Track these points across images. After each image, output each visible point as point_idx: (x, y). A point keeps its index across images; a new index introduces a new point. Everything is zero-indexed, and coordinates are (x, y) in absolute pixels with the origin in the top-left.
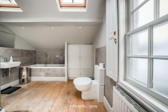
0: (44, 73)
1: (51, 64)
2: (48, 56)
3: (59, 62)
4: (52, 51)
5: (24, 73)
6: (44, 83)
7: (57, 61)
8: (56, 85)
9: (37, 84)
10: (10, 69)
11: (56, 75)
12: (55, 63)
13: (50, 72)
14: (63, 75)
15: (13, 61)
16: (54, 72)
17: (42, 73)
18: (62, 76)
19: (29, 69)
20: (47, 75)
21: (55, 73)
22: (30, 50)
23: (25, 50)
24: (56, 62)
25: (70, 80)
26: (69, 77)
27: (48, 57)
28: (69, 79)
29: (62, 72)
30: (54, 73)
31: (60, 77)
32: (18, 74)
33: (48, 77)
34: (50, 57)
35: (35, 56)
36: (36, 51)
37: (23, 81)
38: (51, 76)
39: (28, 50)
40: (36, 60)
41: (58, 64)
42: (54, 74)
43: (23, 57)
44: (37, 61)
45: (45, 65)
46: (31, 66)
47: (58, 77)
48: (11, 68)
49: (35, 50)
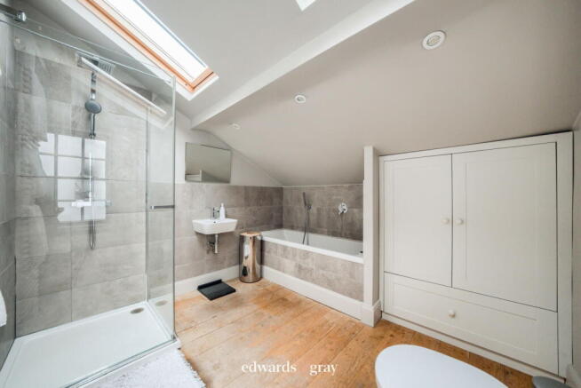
0: (294, 263)
1: (322, 233)
2: (312, 207)
3: (348, 232)
4: (323, 188)
5: (248, 250)
6: (290, 300)
7: (342, 228)
8: (323, 325)
9: (271, 292)
10: (217, 236)
11: (330, 285)
12: (334, 234)
13: (310, 264)
14: (357, 294)
15: (227, 216)
16: (323, 269)
17: (289, 264)
18: (351, 295)
19: (259, 244)
20: (301, 272)
21: (325, 272)
22: (265, 188)
23: (254, 188)
24: (339, 230)
25: (388, 323)
26: (386, 311)
27: (314, 210)
28: (385, 317)
29: (352, 276)
30: (321, 272)
31: (343, 293)
32: (237, 252)
33: (303, 282)
34: (319, 210)
35: (280, 203)
36: (282, 188)
37: (244, 272)
38: (313, 281)
39: (262, 188)
40: (281, 217)
41: (346, 236)
42: (323, 275)
43: (249, 206)
44: (284, 219)
45: (303, 234)
46: (263, 233)
47: (334, 290)
48: (219, 234)
49: (279, 185)
